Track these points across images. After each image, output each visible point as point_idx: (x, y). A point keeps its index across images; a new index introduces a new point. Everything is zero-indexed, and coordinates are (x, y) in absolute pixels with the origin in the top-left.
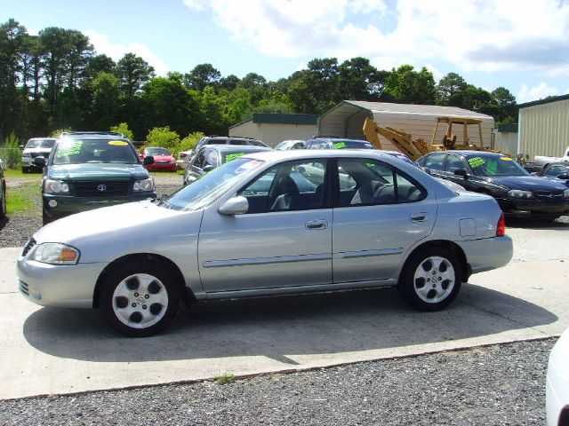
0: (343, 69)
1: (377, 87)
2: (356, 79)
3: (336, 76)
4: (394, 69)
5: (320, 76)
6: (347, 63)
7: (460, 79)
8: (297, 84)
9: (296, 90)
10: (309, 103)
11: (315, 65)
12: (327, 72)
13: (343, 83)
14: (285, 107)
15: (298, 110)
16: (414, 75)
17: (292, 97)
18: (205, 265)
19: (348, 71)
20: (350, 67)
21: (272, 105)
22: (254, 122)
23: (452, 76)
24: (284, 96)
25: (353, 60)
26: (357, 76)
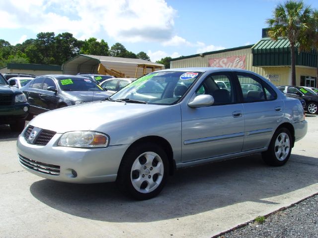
0: (57, 39)
1: (76, 50)
2: (65, 45)
3: (54, 43)
4: (86, 40)
5: (44, 42)
6: (60, 35)
7: (122, 47)
8: (31, 47)
9: (31, 50)
10: (38, 58)
11: (41, 36)
12: (48, 40)
13: (58, 47)
14: (24, 60)
15: (31, 62)
16: (98, 43)
17: (28, 55)
18: (185, 143)
19: (61, 40)
20: (62, 38)
21: (16, 59)
22: (8, 69)
23: (118, 44)
24: (24, 54)
25: (63, 34)
26: (66, 43)
